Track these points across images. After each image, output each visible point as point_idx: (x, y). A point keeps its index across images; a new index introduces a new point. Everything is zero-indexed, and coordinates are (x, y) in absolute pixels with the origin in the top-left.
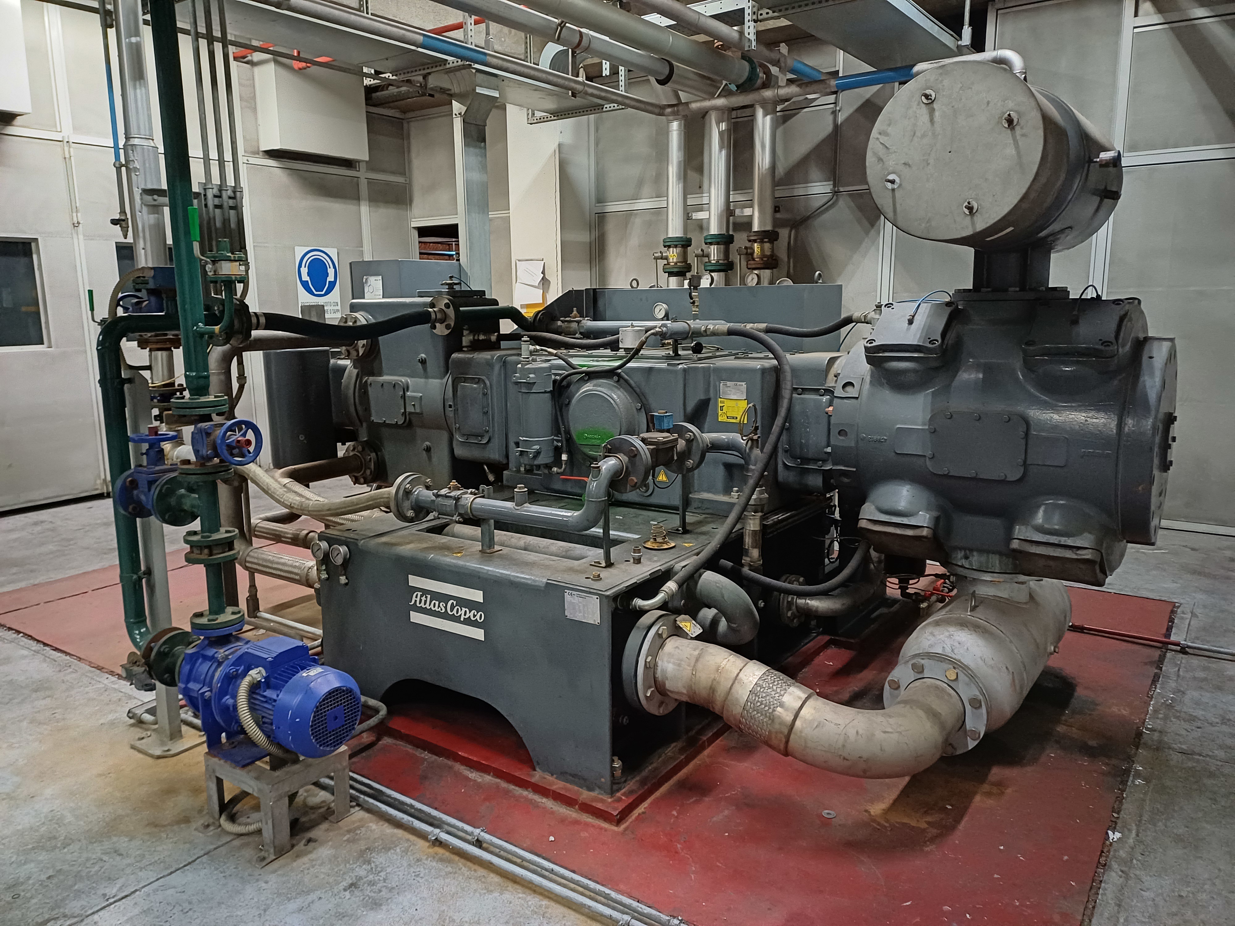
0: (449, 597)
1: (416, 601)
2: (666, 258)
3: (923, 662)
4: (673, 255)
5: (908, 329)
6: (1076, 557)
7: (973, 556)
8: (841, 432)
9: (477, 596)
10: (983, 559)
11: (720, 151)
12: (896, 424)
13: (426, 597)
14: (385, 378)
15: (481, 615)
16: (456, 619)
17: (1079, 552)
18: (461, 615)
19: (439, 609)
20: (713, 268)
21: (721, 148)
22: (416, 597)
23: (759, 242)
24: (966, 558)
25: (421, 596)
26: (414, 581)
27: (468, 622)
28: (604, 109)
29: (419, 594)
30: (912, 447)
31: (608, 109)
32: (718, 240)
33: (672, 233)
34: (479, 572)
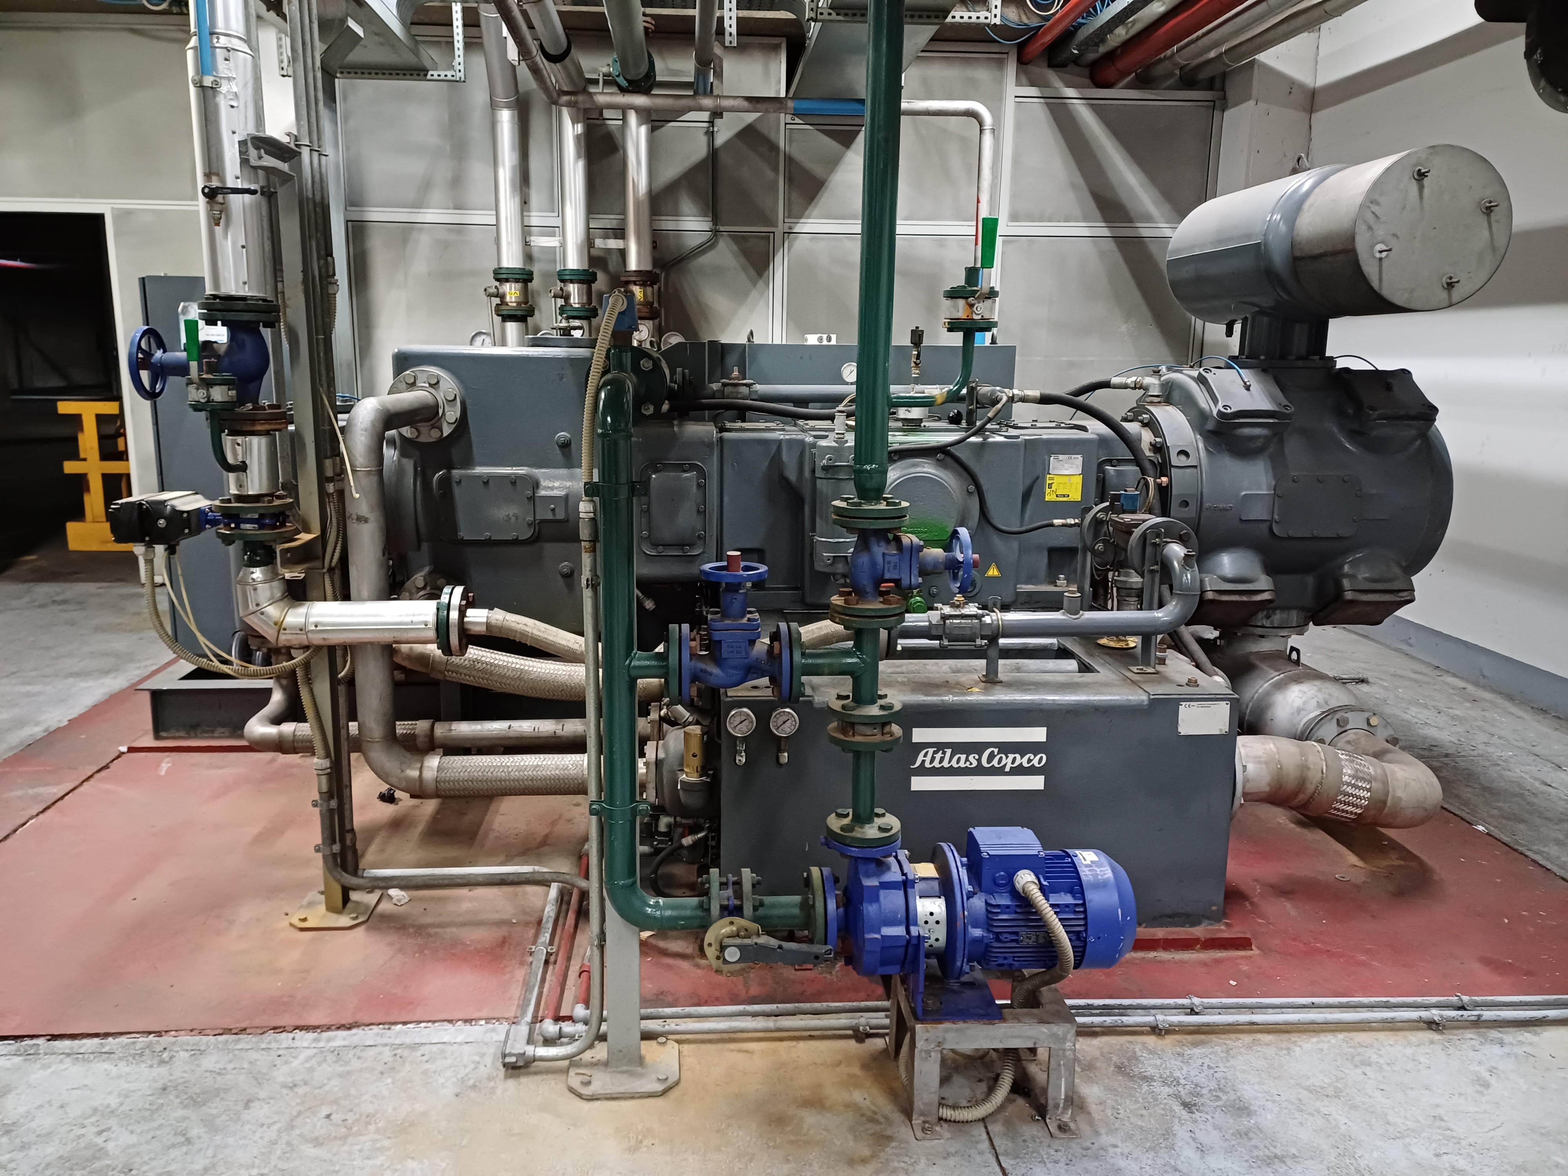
0: (984, 746)
1: (923, 761)
2: (502, 297)
3: (1346, 715)
4: (512, 292)
5: (1252, 395)
6: (1399, 599)
7: (1275, 614)
8: (1185, 504)
9: (1038, 734)
10: (1285, 615)
11: (576, 161)
12: (1242, 491)
13: (944, 753)
14: (479, 470)
15: (1041, 759)
16: (999, 771)
17: (1401, 594)
18: (1005, 765)
19: (968, 764)
20: (575, 314)
21: (578, 156)
22: (925, 756)
23: (640, 285)
24: (1268, 617)
25: (935, 753)
26: (920, 735)
27: (1019, 771)
28: (429, 77)
29: (931, 751)
30: (1259, 512)
31: (435, 77)
32: (582, 277)
33: (508, 261)
34: (1041, 704)
